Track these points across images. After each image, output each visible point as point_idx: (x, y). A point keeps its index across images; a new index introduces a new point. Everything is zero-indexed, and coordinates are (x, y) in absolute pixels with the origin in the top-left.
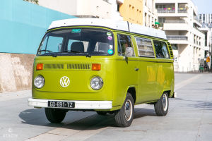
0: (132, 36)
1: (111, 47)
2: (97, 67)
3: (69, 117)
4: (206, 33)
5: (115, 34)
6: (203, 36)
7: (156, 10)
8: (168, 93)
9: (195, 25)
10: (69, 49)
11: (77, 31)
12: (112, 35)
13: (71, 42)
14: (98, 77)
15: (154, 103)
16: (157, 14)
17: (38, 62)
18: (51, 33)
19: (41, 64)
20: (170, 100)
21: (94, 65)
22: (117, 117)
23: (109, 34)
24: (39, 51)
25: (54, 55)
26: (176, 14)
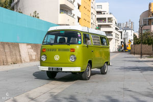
0: (90, 35)
1: (80, 40)
2: (73, 50)
3: (58, 75)
4: (121, 32)
5: (82, 34)
6: (120, 34)
7: (97, 22)
8: (107, 63)
9: (116, 29)
10: (58, 41)
11: (63, 32)
12: (80, 34)
13: (59, 38)
14: (74, 55)
15: (100, 68)
16: (97, 23)
17: (43, 48)
18: (49, 33)
19: (45, 49)
20: (108, 66)
21: (71, 49)
22: (83, 75)
23: (79, 34)
24: (43, 42)
25: (51, 44)
26: (107, 23)
